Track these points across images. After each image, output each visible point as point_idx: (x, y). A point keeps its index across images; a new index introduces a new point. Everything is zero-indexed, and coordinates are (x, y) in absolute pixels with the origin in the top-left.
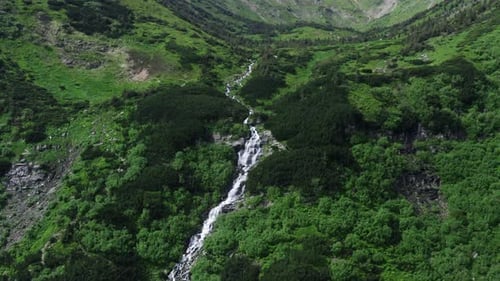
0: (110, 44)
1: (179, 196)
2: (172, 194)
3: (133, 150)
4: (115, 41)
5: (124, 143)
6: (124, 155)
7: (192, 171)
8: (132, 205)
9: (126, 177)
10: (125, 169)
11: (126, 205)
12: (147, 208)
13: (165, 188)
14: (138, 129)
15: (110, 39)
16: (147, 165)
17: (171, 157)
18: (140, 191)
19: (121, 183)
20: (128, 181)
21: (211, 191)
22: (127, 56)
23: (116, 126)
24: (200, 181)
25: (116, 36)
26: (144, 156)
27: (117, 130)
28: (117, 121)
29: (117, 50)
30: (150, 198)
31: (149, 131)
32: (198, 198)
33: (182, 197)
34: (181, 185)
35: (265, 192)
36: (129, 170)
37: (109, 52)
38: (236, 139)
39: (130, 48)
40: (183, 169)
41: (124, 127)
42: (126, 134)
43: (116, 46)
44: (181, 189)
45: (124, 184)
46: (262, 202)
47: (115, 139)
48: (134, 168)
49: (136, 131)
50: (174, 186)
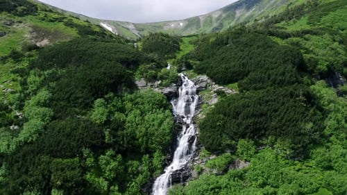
0: (15, 21)
1: (108, 163)
2: (97, 160)
3: (33, 101)
4: (20, 18)
5: (21, 92)
6: (20, 108)
7: (121, 125)
8: (33, 185)
9: (21, 137)
10: (21, 126)
11: (21, 184)
12: (59, 188)
13: (86, 151)
14: (40, 76)
15: (17, 17)
16: (54, 118)
17: (89, 106)
18: (45, 158)
19: (13, 147)
20: (26, 143)
21: (150, 152)
22: (31, 29)
23: (13, 76)
24: (134, 138)
25: (22, 15)
26: (49, 106)
27: (14, 80)
28: (14, 72)
29: (22, 25)
30: (62, 170)
31: (54, 77)
32: (136, 163)
33: (113, 164)
34: (109, 146)
35: (233, 149)
36: (26, 126)
37: (14, 26)
38: (167, 86)
39: (33, 24)
40: (107, 123)
41: (21, 76)
42: (24, 84)
43: (20, 22)
44: (110, 152)
45: (20, 147)
46: (232, 163)
47: (9, 90)
48: (34, 124)
49: (37, 79)
50: (98, 149)
